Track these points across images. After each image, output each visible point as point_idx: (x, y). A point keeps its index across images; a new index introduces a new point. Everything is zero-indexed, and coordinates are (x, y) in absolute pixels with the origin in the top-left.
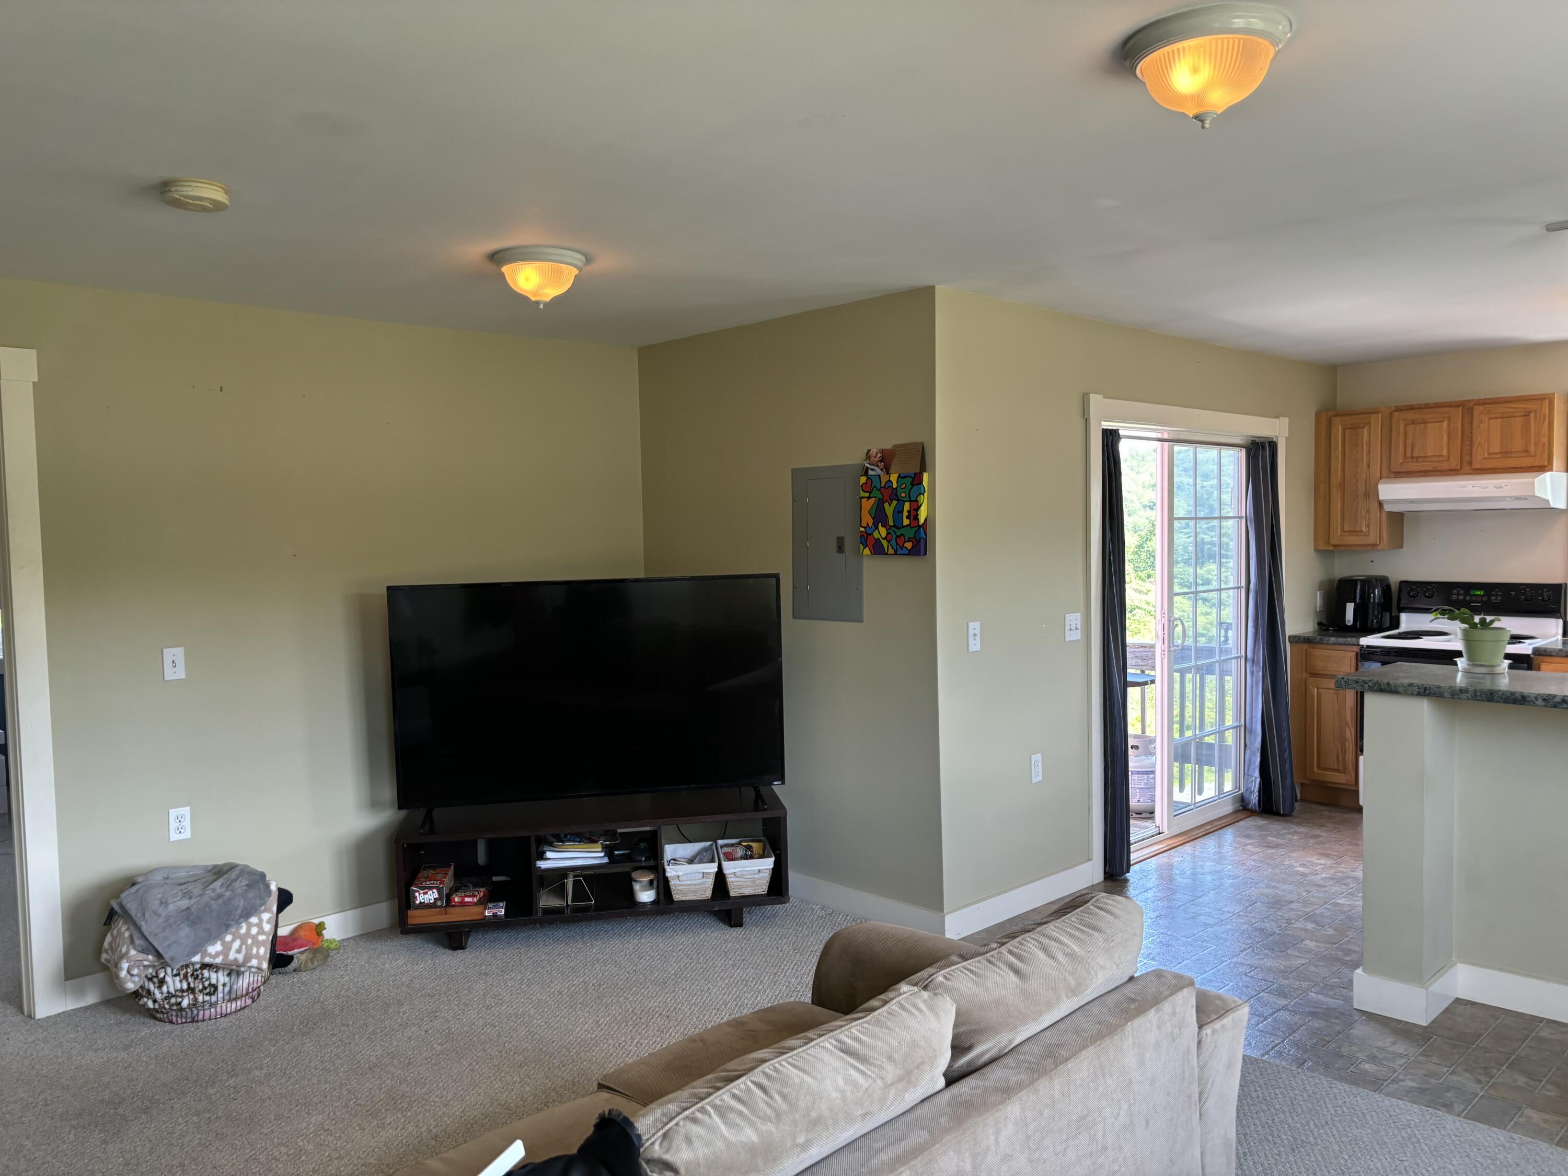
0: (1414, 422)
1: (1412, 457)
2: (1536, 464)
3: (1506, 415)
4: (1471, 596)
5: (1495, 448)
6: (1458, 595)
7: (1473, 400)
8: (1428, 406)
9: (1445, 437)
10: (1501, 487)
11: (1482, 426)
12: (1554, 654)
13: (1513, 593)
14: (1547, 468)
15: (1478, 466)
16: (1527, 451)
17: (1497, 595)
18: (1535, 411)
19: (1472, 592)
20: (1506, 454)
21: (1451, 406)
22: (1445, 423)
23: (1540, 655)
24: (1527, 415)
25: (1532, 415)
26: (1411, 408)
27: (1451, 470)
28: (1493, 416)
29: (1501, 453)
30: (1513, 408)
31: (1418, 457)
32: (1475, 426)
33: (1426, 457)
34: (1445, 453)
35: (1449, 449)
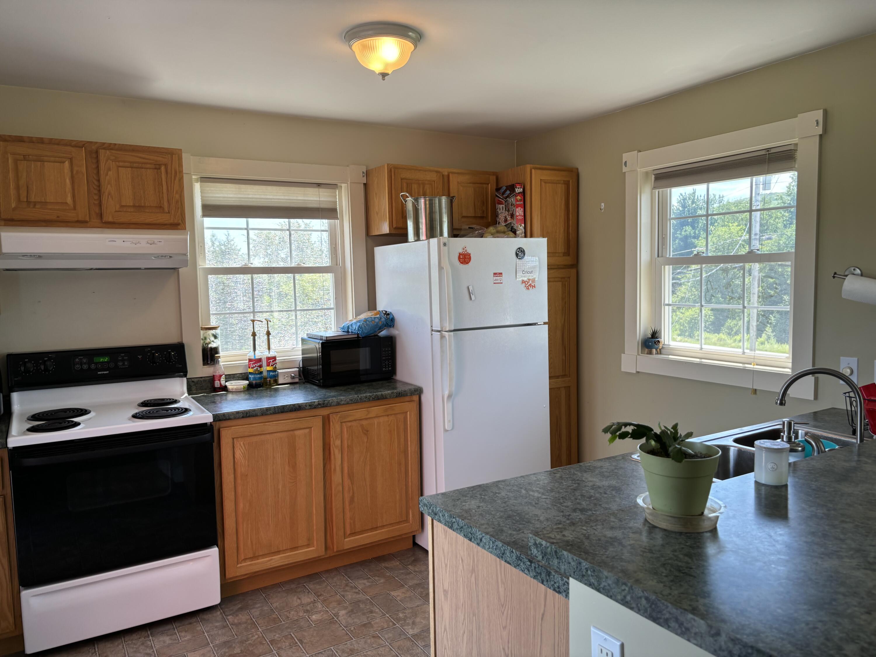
0: (25, 158)
1: (28, 202)
2: (171, 221)
3: (135, 165)
4: (96, 364)
5: (128, 200)
6: (81, 364)
7: (96, 143)
8: (41, 141)
9: (68, 181)
10: (154, 243)
11: (110, 173)
12: (232, 417)
13: (140, 357)
14: (179, 227)
15: (110, 219)
16: (161, 207)
17: (123, 360)
18: (166, 165)
19: (97, 359)
20: (139, 208)
21: (70, 145)
22: (67, 164)
23: (220, 420)
24: (157, 167)
25: (163, 168)
26: (20, 140)
27: (78, 222)
28: (121, 164)
29: (134, 206)
30: (144, 158)
31: (35, 203)
32: (101, 172)
33: (46, 203)
34: (69, 200)
35: (74, 196)
